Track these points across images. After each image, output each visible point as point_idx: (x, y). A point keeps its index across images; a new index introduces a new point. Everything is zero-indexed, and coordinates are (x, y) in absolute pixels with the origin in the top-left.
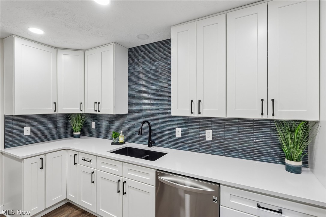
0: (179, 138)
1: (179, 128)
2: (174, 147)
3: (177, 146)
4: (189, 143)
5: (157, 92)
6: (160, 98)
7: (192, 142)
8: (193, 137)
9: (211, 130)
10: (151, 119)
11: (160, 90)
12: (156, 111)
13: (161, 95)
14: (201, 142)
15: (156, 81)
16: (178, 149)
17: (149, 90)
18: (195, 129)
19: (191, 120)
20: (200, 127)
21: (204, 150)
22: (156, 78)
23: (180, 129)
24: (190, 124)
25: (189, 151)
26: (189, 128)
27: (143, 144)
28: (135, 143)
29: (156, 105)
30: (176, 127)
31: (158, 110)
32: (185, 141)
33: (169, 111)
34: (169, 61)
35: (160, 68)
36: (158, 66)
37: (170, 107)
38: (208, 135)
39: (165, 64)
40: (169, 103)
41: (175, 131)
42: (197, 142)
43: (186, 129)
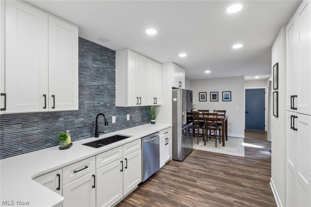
0: (115, 123)
5: (98, 88)
6: (101, 94)
7: (121, 124)
8: (121, 120)
10: (93, 113)
11: (101, 87)
12: (98, 105)
13: (102, 91)
15: (98, 78)
17: (91, 85)
18: (122, 115)
20: (125, 114)
22: (98, 76)
23: (115, 116)
24: (120, 112)
27: (85, 139)
28: (74, 141)
29: (97, 99)
30: (112, 116)
31: (100, 103)
32: (118, 125)
33: (108, 104)
34: (108, 66)
35: (101, 69)
36: (99, 66)
37: (108, 101)
38: (128, 117)
39: (105, 66)
40: (108, 98)
41: (112, 119)
42: (123, 123)
43: (118, 116)
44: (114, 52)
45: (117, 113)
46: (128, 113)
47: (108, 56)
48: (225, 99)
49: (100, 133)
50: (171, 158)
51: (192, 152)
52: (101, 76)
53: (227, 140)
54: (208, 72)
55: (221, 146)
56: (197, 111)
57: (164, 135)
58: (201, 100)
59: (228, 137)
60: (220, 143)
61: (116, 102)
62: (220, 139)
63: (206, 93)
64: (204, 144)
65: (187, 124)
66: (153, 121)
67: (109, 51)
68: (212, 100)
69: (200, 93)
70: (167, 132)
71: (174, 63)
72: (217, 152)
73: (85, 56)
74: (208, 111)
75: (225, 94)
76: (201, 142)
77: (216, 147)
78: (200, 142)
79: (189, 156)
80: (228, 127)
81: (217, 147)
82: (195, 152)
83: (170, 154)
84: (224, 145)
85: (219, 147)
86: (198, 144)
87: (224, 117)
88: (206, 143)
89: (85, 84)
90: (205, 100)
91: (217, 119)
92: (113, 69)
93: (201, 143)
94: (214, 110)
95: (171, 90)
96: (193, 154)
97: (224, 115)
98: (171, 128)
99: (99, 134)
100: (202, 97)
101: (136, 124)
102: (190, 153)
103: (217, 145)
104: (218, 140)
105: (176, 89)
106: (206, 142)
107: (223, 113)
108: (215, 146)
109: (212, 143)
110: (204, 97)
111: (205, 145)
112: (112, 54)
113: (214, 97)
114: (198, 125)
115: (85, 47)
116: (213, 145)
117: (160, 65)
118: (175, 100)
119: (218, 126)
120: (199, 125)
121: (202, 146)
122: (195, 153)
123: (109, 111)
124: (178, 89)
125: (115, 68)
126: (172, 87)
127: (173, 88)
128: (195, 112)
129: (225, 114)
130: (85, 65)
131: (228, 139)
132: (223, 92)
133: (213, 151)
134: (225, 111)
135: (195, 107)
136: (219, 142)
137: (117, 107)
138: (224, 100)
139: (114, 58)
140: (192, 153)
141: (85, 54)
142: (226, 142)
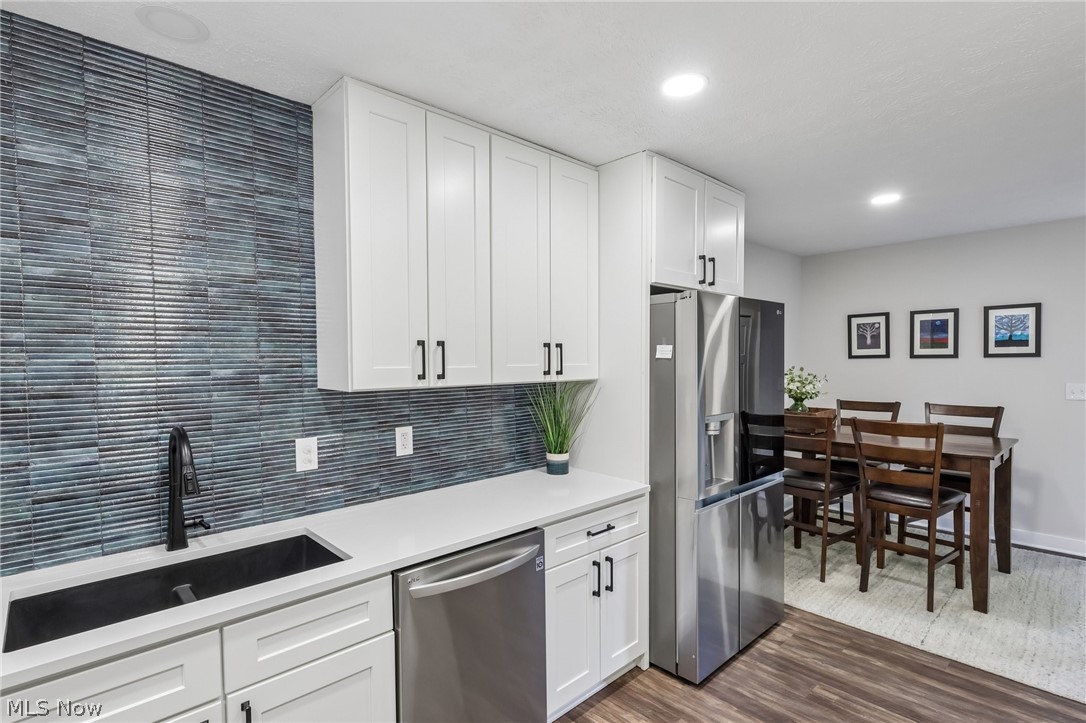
0: (312, 472)
1: (308, 436)
2: (290, 512)
3: (300, 504)
4: (346, 482)
5: (197, 295)
6: (215, 324)
7: (358, 475)
8: (358, 457)
9: (411, 424)
11: (212, 291)
12: (199, 380)
13: (220, 312)
14: (384, 467)
16: (308, 513)
18: (366, 429)
19: (351, 402)
20: (380, 423)
21: (392, 487)
23: (316, 438)
24: (347, 417)
25: (346, 506)
26: (345, 431)
27: (104, 554)
29: (191, 354)
30: (297, 437)
31: (207, 374)
32: (333, 479)
33: (263, 378)
34: (262, 181)
35: (213, 195)
36: (198, 182)
37: (267, 363)
38: (404, 441)
39: (238, 184)
40: (266, 347)
41: (294, 452)
42: (372, 470)
43: (337, 437)
44: (301, 113)
45: (326, 419)
46: (404, 420)
47: (259, 132)
48: (999, 343)
49: (195, 525)
50: (641, 657)
51: (777, 624)
52: (211, 234)
53: (1005, 567)
54: (886, 199)
55: (963, 607)
56: (834, 406)
57: (585, 540)
58: (856, 351)
59: (1014, 551)
60: (959, 585)
61: (319, 368)
62: (958, 563)
63: (887, 315)
64: (856, 582)
65: (741, 483)
66: (553, 457)
67: (269, 107)
68: (918, 351)
69: (853, 319)
70: (610, 528)
71: (660, 154)
72: (931, 646)
73: (90, 125)
74: (893, 407)
75: (999, 319)
76: (847, 568)
77: (930, 608)
78: (840, 563)
79: (752, 651)
80: (1018, 495)
81: (937, 611)
82: (796, 629)
83: (629, 638)
84: (981, 604)
85: (948, 608)
86: (823, 579)
87: (989, 441)
88: (871, 579)
89: (96, 274)
90: (882, 351)
91: (939, 458)
92: (296, 198)
93: (845, 576)
94: (928, 405)
95: (644, 299)
96: (780, 643)
97: (992, 433)
98: (644, 506)
99: (189, 532)
100: (862, 338)
101: (460, 474)
102: (763, 635)
103: (938, 595)
104: (945, 571)
105: (670, 297)
106: (873, 568)
107: (987, 423)
108: (923, 600)
109: (908, 582)
110: (876, 338)
111: (864, 587)
112: (292, 122)
113: (937, 334)
114: (823, 481)
115: (90, 78)
116: (910, 596)
117: (590, 175)
118: (664, 351)
119: (944, 496)
120: (833, 479)
121: (843, 591)
122: (795, 636)
123: (271, 413)
124: (679, 295)
125: (309, 191)
126: (652, 287)
127: (656, 290)
128: (817, 410)
129: (997, 424)
130: (94, 175)
131: (1014, 562)
132: (987, 310)
133: (907, 639)
134: (996, 413)
135: (819, 386)
136: (954, 576)
137: (330, 394)
138: (993, 349)
139: (308, 143)
140: (777, 634)
141: (92, 117)
142: (996, 581)
